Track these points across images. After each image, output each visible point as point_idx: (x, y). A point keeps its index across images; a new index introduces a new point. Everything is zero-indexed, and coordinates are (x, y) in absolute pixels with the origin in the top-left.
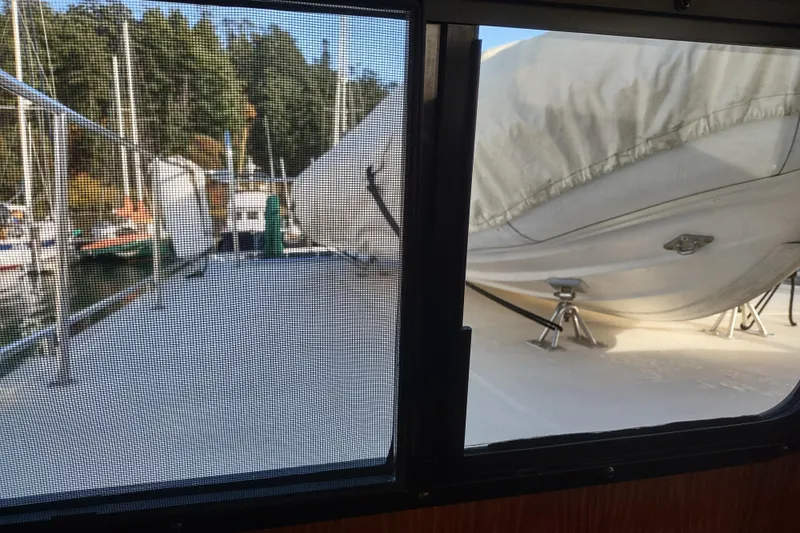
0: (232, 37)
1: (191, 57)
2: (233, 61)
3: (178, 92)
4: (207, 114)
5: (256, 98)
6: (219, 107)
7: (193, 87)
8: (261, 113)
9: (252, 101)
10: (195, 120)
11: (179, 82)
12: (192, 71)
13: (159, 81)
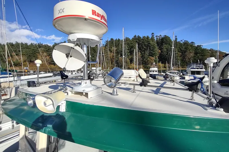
0: (157, 39)
1: (150, 44)
2: (157, 43)
3: (147, 50)
4: (152, 53)
5: (161, 49)
6: (154, 51)
7: (150, 49)
8: (162, 52)
9: (160, 50)
10: (150, 54)
11: (147, 48)
12: (150, 46)
13: (144, 48)
